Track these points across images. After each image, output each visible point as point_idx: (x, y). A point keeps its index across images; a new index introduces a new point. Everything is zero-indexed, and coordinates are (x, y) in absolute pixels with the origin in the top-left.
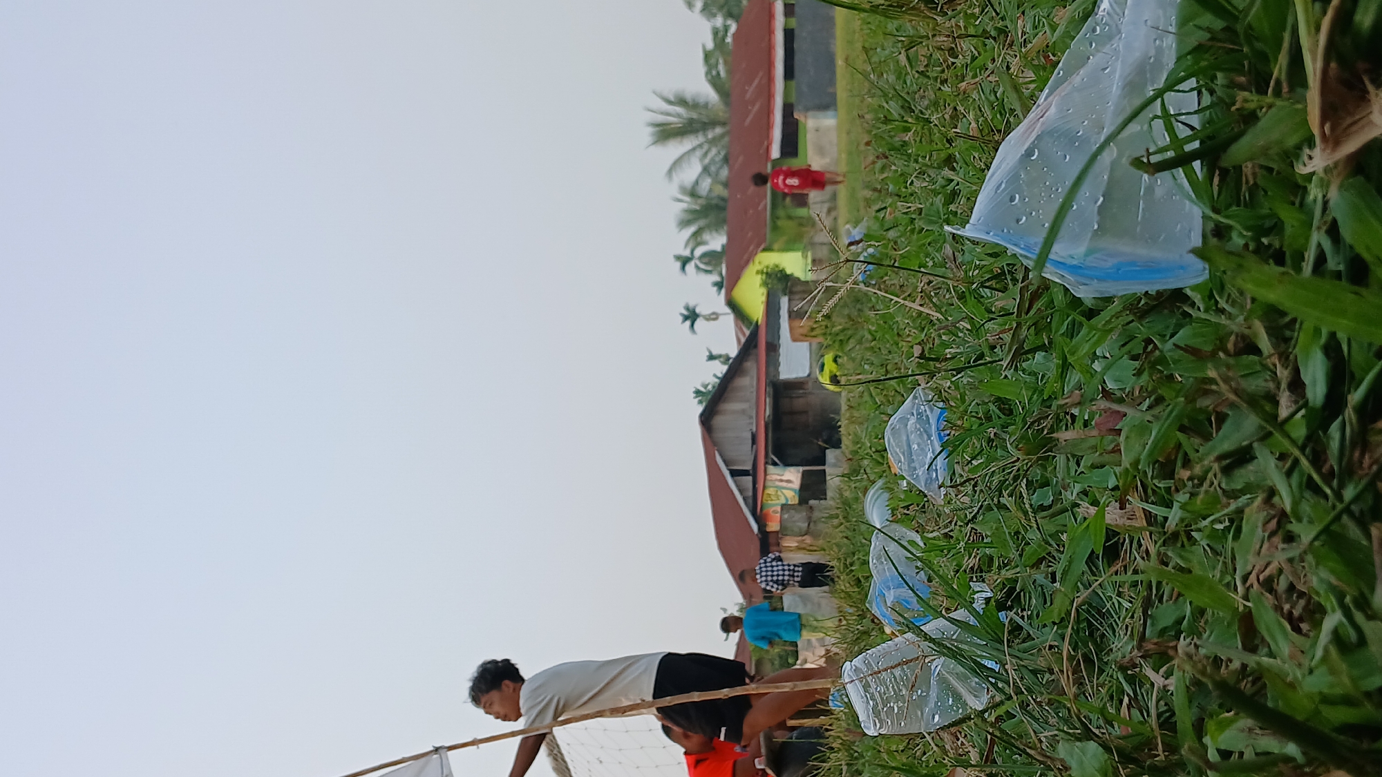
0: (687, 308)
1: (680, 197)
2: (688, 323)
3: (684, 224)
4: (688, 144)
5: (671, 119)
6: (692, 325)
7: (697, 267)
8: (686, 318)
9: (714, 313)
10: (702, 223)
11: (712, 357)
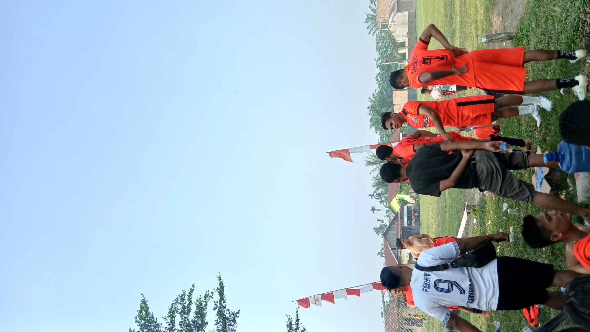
0: (372, 208)
1: (373, 179)
2: (372, 211)
3: (374, 186)
4: (375, 166)
5: (371, 160)
6: (373, 212)
7: (375, 197)
8: (372, 210)
9: (379, 209)
10: (379, 186)
11: (378, 220)
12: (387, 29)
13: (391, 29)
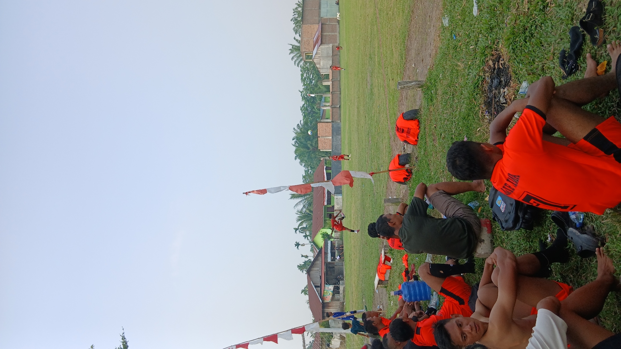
1: (297, 213)
3: (298, 220)
4: (300, 199)
6: (298, 247)
7: (299, 231)
8: (296, 245)
9: (304, 244)
10: (302, 220)
11: (302, 256)
12: (311, 60)
13: (315, 61)
